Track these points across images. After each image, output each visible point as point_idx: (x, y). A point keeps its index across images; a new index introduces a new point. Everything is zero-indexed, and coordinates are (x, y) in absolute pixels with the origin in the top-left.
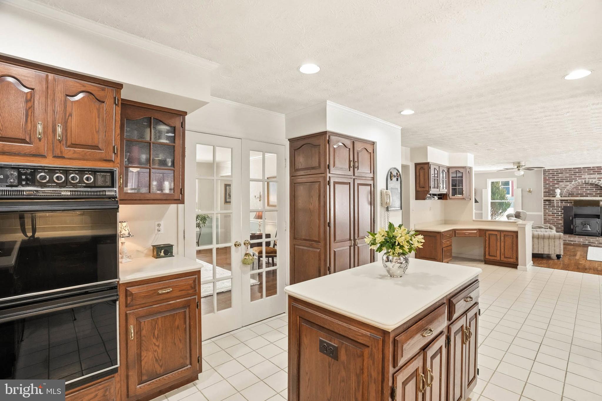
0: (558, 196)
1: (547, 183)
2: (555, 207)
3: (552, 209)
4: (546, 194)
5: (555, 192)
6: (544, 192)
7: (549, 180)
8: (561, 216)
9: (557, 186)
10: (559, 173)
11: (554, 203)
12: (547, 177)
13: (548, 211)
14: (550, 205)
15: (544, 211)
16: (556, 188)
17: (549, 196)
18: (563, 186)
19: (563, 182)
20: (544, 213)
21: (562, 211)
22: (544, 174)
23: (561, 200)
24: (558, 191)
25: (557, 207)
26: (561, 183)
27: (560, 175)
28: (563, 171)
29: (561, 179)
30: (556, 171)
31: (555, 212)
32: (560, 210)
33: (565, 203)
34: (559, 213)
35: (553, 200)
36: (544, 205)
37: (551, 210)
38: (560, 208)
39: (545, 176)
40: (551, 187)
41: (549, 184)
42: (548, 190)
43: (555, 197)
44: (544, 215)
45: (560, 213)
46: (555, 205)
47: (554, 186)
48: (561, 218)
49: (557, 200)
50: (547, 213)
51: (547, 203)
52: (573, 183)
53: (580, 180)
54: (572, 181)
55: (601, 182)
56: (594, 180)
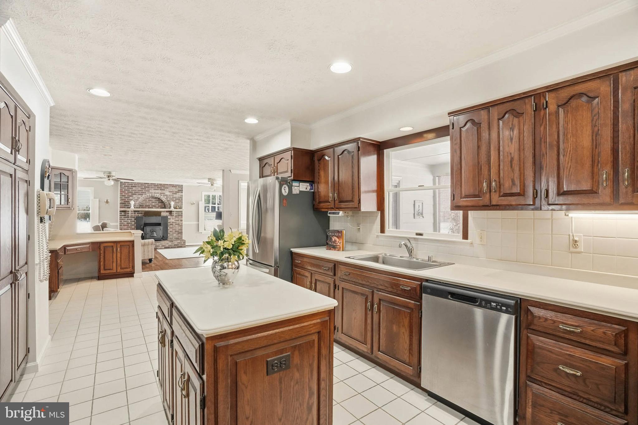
0: (132, 208)
1: (123, 195)
2: (129, 217)
3: (127, 219)
4: (122, 205)
5: (130, 204)
6: (120, 203)
7: (125, 192)
8: (134, 225)
9: (131, 198)
10: (134, 187)
11: (129, 214)
12: (123, 189)
13: (124, 221)
14: (125, 215)
15: (120, 221)
16: (132, 200)
17: (125, 208)
18: (136, 198)
19: (136, 194)
20: (120, 223)
21: (134, 221)
22: (120, 186)
23: (135, 211)
24: (132, 203)
25: (131, 217)
26: (134, 196)
27: (134, 188)
28: (136, 185)
29: (134, 192)
30: (131, 184)
31: (130, 222)
32: (133, 220)
33: (137, 213)
34: (132, 223)
35: (129, 211)
36: (120, 215)
38: (133, 219)
39: (121, 188)
40: (126, 199)
41: (125, 196)
42: (124, 202)
43: (130, 208)
44: (120, 225)
45: (133, 222)
46: (130, 216)
47: (129, 198)
48: (134, 227)
49: (131, 211)
50: (123, 223)
51: (123, 214)
52: (143, 196)
53: (148, 194)
54: (143, 195)
55: (162, 197)
56: (158, 195)
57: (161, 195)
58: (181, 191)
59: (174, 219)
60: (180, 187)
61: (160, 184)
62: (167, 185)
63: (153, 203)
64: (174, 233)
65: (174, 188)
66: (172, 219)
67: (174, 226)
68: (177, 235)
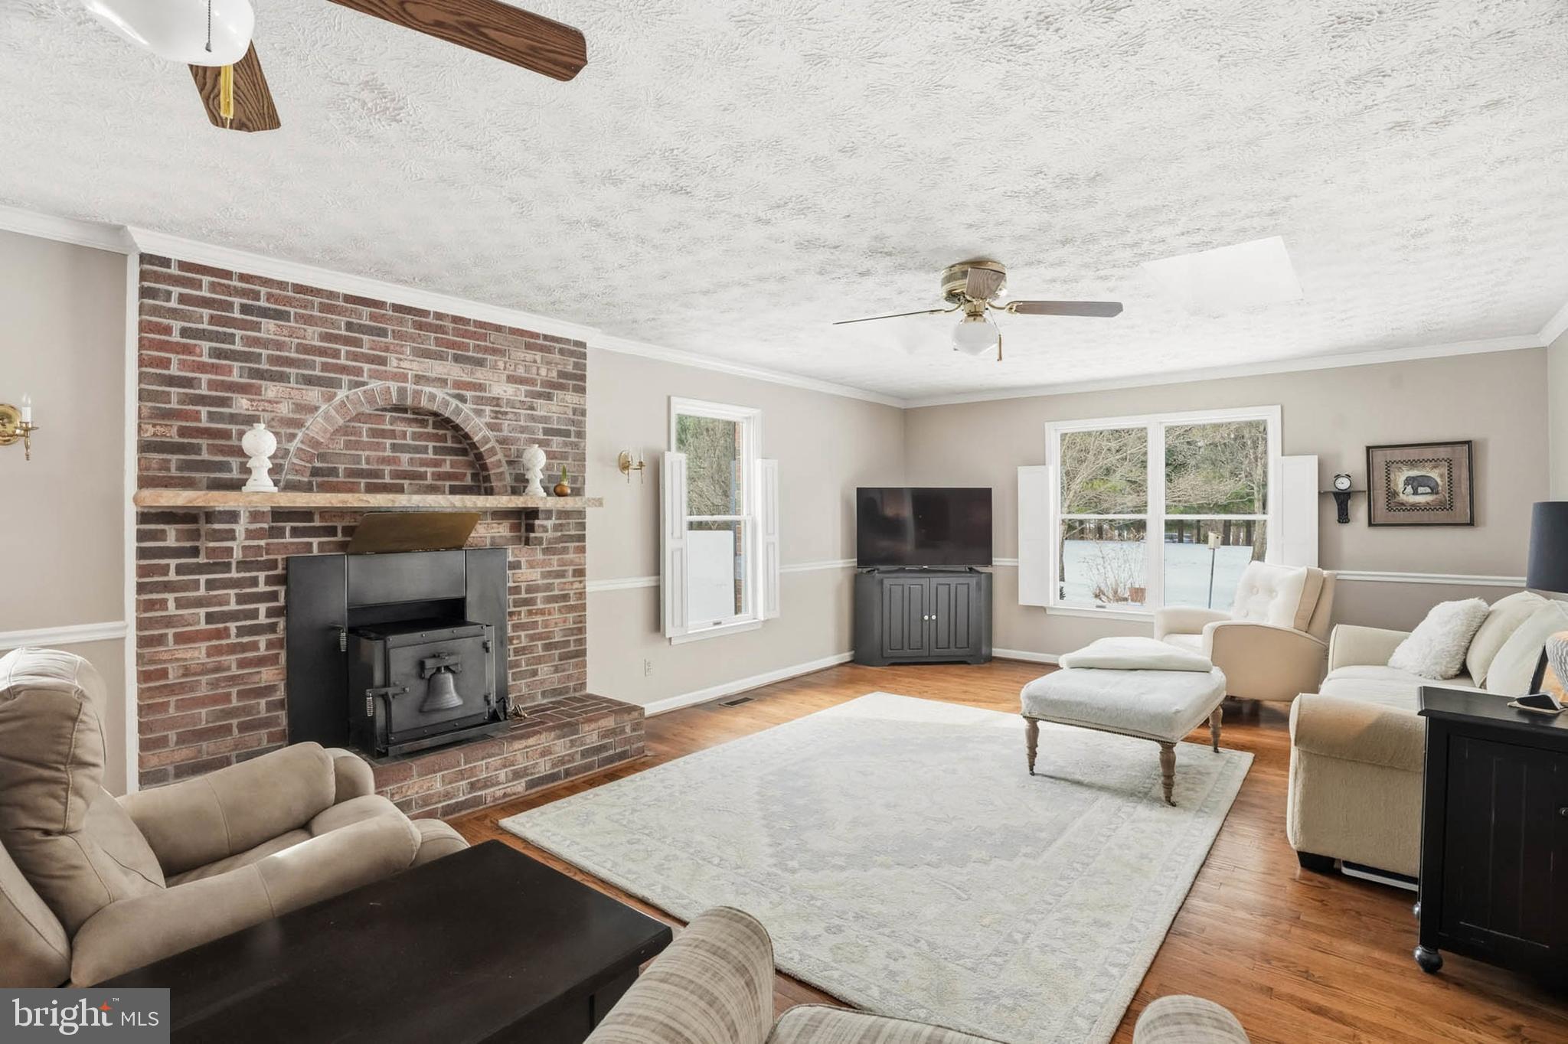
0: (261, 485)
1: (174, 370)
2: (227, 567)
3: (211, 585)
4: (165, 466)
5: (240, 452)
6: (143, 448)
7: (186, 349)
8: (272, 628)
9: (242, 404)
10: (265, 313)
11: (230, 535)
12: (177, 325)
13: (180, 604)
14: (195, 552)
15: (145, 606)
16: (251, 420)
17: (188, 484)
18: (284, 409)
19: (282, 378)
20: (141, 624)
21: (274, 596)
22: (144, 293)
23: (280, 514)
24: (260, 443)
25: (243, 565)
26: (271, 390)
27: (269, 328)
28: (288, 301)
29: (272, 360)
30: (244, 293)
31: (233, 606)
32: (262, 588)
33: (295, 532)
34: (254, 614)
35: (232, 516)
36: (142, 553)
37: (202, 591)
38: (262, 576)
39: (156, 311)
40: (204, 411)
41: (188, 383)
42: (183, 432)
43: (237, 485)
44: (143, 642)
45: (262, 608)
46: (237, 555)
47: (224, 402)
48: (270, 645)
49: (255, 516)
50: (169, 622)
51: (172, 537)
52: (341, 394)
53: (375, 385)
54: (335, 384)
55: (467, 408)
56: (440, 393)
57: (462, 399)
58: (576, 380)
59: (543, 563)
60: (572, 354)
61: (456, 319)
62: (498, 328)
63: (405, 457)
64: (539, 660)
65: (539, 356)
66: (531, 565)
67: (542, 612)
68: (556, 671)
